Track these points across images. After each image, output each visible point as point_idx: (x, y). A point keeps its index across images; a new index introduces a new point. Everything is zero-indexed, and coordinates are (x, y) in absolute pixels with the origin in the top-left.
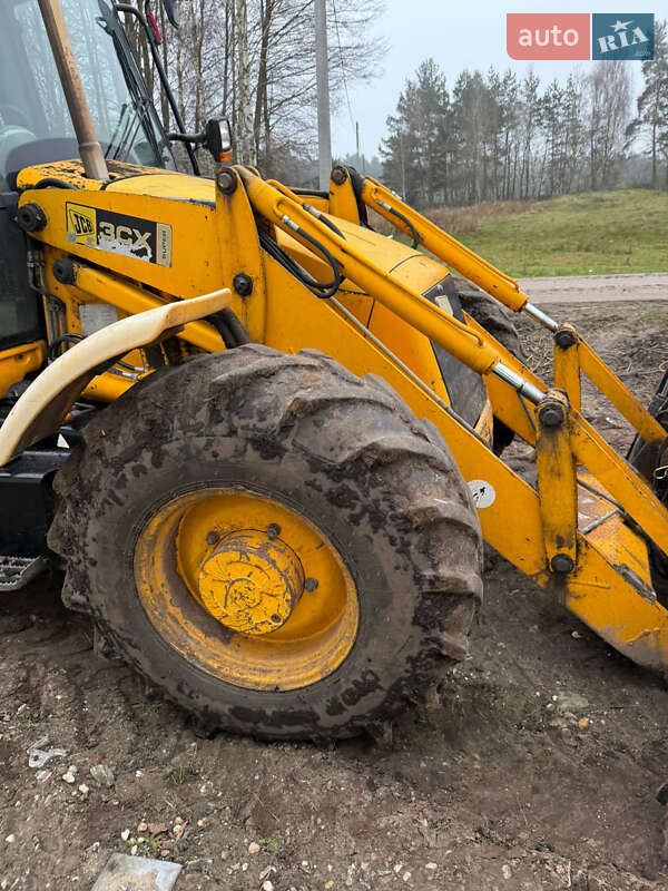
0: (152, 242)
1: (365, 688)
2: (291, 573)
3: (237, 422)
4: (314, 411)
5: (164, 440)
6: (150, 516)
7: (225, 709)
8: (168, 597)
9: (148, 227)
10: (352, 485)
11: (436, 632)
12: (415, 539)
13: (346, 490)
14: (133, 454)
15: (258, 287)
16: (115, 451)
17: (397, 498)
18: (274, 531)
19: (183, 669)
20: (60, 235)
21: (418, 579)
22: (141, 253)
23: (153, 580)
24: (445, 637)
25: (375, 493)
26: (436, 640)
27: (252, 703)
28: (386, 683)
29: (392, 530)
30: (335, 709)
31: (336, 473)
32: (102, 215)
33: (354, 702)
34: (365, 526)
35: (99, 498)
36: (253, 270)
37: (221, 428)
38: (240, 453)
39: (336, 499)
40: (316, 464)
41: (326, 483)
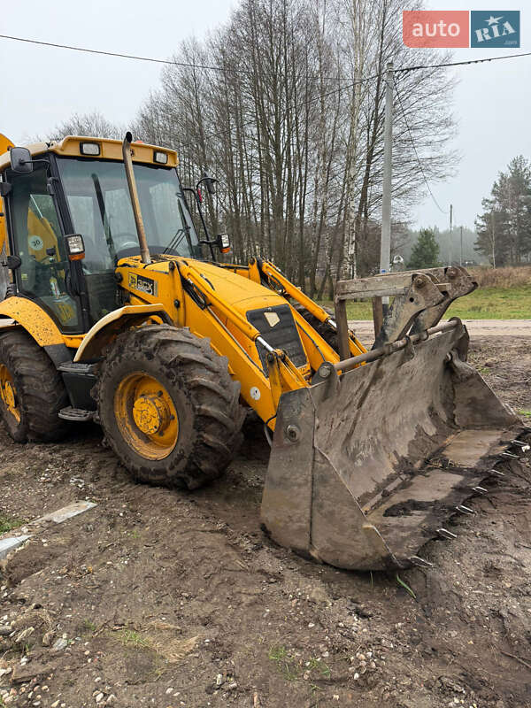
0: (152, 287)
1: (181, 457)
2: (162, 409)
3: (142, 346)
4: (165, 343)
5: (122, 353)
6: (119, 383)
7: (138, 467)
8: (127, 420)
10: (173, 370)
11: (202, 433)
12: (193, 393)
13: (171, 372)
14: (114, 359)
15: (182, 304)
16: (110, 357)
17: (188, 377)
18: (161, 394)
19: (127, 449)
21: (194, 409)
22: (149, 291)
23: (121, 412)
24: (205, 435)
25: (180, 374)
26: (201, 436)
27: (147, 465)
28: (187, 455)
29: (185, 389)
30: (172, 468)
31: (169, 365)
32: (139, 277)
33: (177, 464)
34: (176, 388)
35: (104, 374)
36: (180, 298)
37: (138, 349)
38: (142, 357)
39: (169, 376)
40: (163, 363)
41: (165, 370)
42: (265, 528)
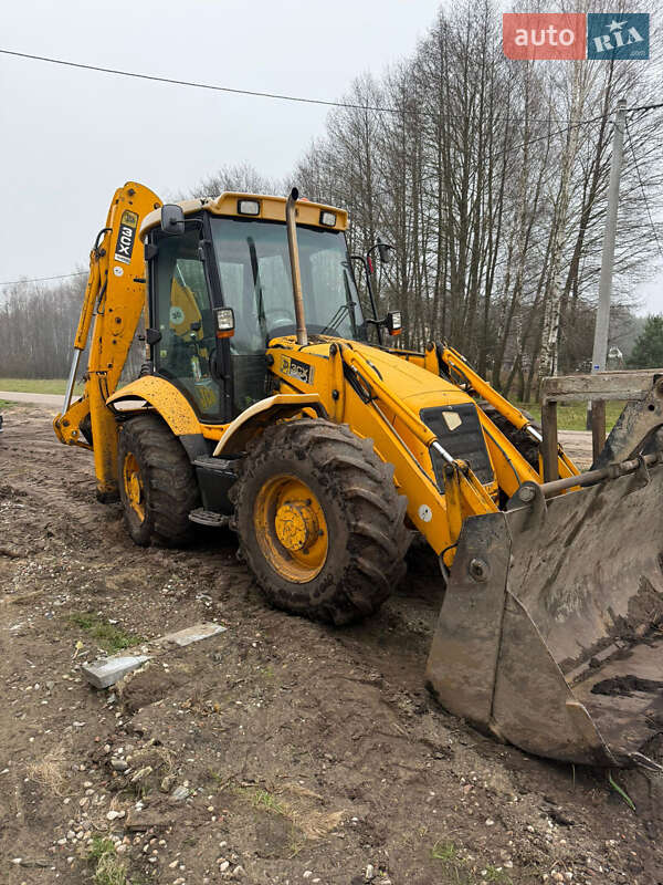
0: (308, 373)
1: (329, 583)
2: (310, 521)
3: (293, 444)
4: (320, 441)
5: (269, 449)
6: (261, 485)
7: (276, 589)
8: (267, 530)
9: (307, 367)
10: (327, 475)
11: (357, 556)
12: (349, 505)
13: (324, 478)
14: (259, 456)
15: (341, 396)
16: (255, 453)
17: (344, 485)
18: (309, 503)
19: (264, 564)
20: (276, 369)
21: (349, 525)
22: (304, 378)
23: (261, 519)
24: (360, 560)
25: (336, 481)
26: (356, 560)
27: (287, 588)
28: (336, 581)
29: (340, 499)
30: (317, 595)
31: (322, 469)
32: (293, 361)
33: (323, 591)
34: (330, 496)
35: (246, 473)
36: (340, 389)
37: (287, 446)
38: (291, 457)
39: (322, 481)
40: (316, 465)
41: (318, 473)
42: (432, 688)
